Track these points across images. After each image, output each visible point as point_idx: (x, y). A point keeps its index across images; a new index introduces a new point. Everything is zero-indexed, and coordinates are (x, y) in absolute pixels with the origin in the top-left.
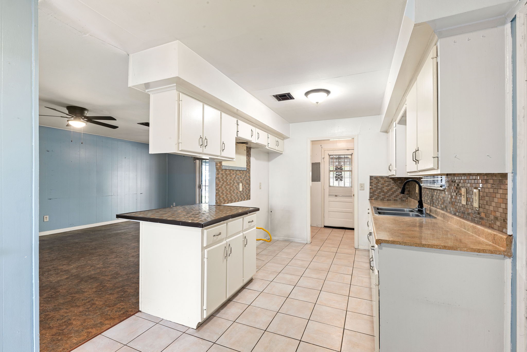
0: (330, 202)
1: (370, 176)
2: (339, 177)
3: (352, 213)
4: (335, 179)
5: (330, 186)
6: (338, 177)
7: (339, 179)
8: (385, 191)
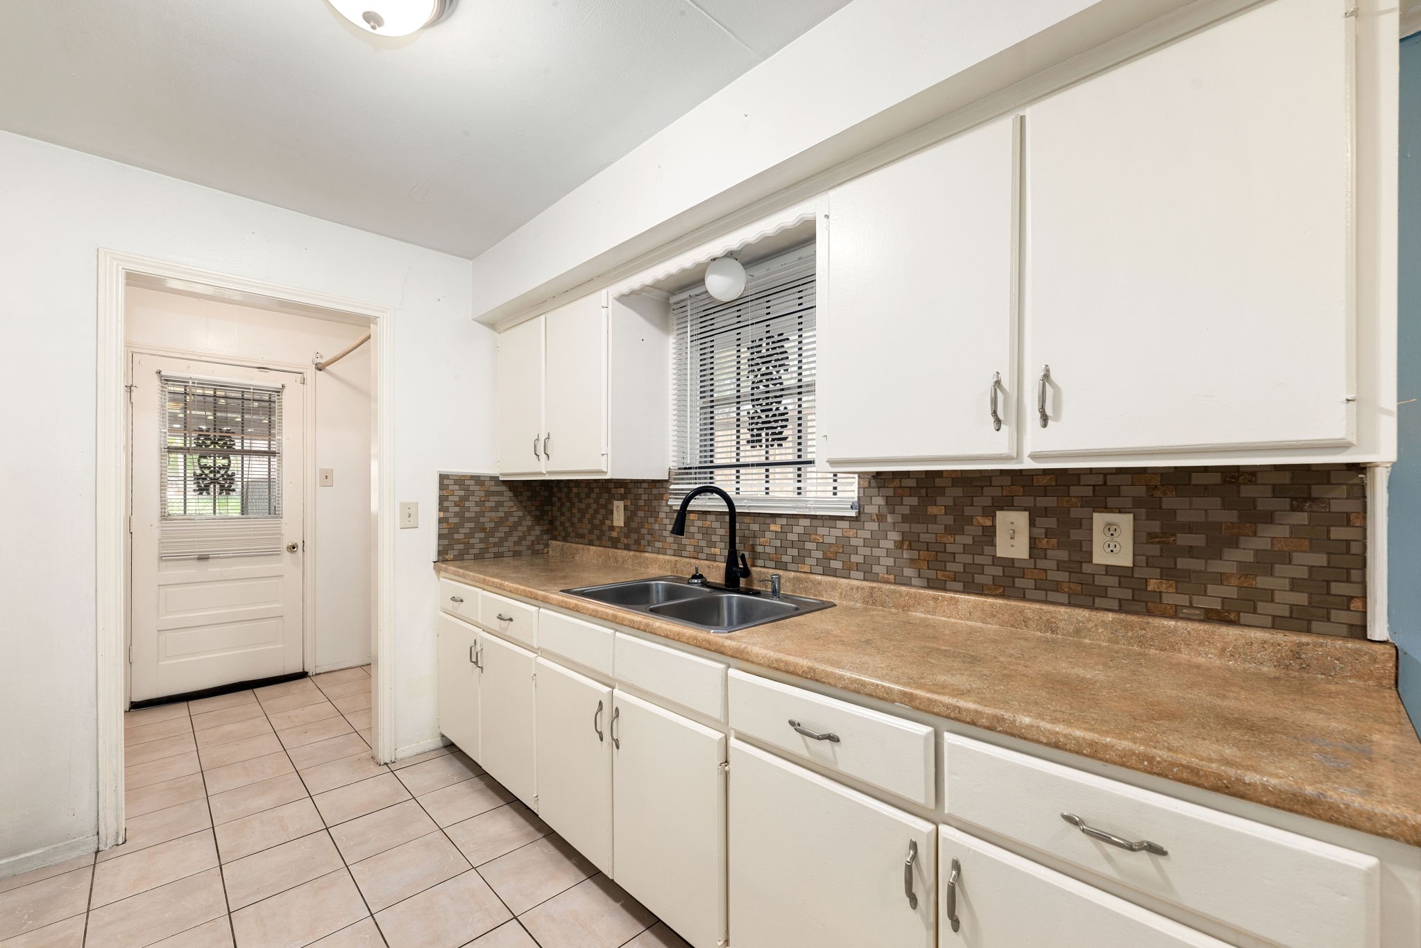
0: (169, 589)
1: (440, 475)
2: (218, 475)
3: (282, 616)
4: (195, 487)
5: (165, 516)
6: (212, 475)
7: (218, 486)
8: (489, 525)
